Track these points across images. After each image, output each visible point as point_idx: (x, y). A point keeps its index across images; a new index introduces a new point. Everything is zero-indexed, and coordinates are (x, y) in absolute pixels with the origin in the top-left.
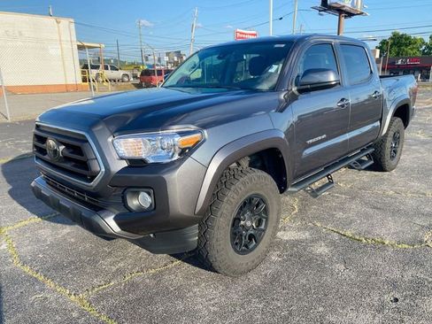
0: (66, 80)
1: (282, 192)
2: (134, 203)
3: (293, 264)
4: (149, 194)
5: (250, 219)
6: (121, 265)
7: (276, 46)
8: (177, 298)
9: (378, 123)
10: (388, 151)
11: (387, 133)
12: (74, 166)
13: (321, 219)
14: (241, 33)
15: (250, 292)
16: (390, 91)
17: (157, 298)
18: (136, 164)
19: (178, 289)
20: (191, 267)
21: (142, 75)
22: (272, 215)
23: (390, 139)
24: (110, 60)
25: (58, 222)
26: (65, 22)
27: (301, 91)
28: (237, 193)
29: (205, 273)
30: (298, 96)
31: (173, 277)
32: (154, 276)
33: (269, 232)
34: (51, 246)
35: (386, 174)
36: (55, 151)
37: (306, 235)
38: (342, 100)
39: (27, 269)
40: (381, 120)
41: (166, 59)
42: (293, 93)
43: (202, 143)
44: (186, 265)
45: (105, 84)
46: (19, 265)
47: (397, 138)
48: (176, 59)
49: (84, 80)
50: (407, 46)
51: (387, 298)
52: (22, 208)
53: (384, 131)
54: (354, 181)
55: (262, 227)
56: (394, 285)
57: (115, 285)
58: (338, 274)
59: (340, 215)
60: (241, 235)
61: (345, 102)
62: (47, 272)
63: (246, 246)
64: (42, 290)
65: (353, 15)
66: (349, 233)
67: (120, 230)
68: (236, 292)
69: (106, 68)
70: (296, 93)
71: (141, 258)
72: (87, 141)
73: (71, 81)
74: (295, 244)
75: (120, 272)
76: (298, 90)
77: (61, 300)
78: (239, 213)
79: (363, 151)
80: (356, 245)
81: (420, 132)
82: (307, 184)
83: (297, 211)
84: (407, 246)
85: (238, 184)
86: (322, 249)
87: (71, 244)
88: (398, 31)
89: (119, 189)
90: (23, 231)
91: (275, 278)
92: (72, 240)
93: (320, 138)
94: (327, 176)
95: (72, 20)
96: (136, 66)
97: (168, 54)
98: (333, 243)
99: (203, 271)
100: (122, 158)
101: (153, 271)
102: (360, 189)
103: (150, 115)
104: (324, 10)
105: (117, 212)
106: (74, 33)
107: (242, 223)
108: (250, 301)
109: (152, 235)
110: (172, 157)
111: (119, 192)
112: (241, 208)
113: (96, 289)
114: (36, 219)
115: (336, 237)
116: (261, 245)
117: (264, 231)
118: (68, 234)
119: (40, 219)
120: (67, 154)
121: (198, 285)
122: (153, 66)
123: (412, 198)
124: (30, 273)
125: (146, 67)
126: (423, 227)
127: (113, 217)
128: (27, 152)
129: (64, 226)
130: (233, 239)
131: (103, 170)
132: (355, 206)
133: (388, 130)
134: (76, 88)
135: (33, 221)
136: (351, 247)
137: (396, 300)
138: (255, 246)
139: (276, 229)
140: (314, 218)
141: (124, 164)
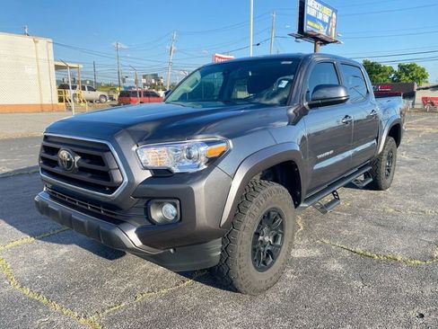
0: (41, 99)
1: (296, 206)
2: (157, 215)
3: (310, 281)
4: (175, 206)
5: (268, 234)
6: (129, 285)
7: (283, 63)
8: (196, 318)
9: (375, 141)
10: (383, 170)
11: (382, 152)
12: (91, 177)
13: (328, 237)
14: (219, 58)
15: (271, 311)
16: (385, 111)
17: (175, 319)
18: (161, 174)
19: (195, 309)
20: (205, 286)
21: (120, 96)
22: (288, 231)
23: (385, 157)
24: (86, 81)
25: (53, 242)
26: (43, 42)
27: (311, 106)
28: (259, 206)
29: (222, 293)
30: (308, 111)
31: (187, 297)
32: (167, 297)
33: (285, 248)
34: (50, 266)
35: (381, 193)
36: (70, 163)
37: (316, 252)
38: (346, 116)
39: (27, 291)
40: (377, 138)
41: (144, 81)
42: (304, 107)
43: (227, 154)
44: (199, 284)
45: (82, 104)
46: (17, 287)
47: (391, 158)
48: (153, 81)
49: (61, 100)
50: (377, 74)
51: (413, 313)
52: (11, 227)
53: (380, 150)
54: (351, 199)
55: (279, 243)
56: (416, 300)
57: (126, 307)
58: (358, 291)
59: (345, 232)
60: (260, 251)
61: (348, 119)
62: (49, 294)
63: (264, 263)
64: (48, 313)
65: (328, 43)
66: (358, 250)
67: (141, 244)
68: (257, 311)
69: (83, 89)
70: (307, 107)
71: (149, 278)
72: (110, 150)
73: (47, 101)
74: (307, 261)
75: (131, 293)
76: (309, 105)
77: (69, 323)
78: (258, 228)
79: (360, 169)
80: (368, 261)
81: (404, 153)
82: (316, 200)
83: (302, 228)
84: (419, 262)
85: (259, 197)
86: (335, 266)
87: (71, 265)
88: (368, 59)
89: (141, 200)
90: (15, 251)
91: (294, 296)
92: (72, 260)
93: (328, 153)
94: (333, 193)
95: (51, 40)
96: (111, 88)
97: (144, 77)
98: (344, 260)
99: (218, 290)
100: (146, 168)
101: (165, 291)
102: (360, 207)
103: (174, 124)
104: (301, 38)
105: (139, 225)
106: (51, 52)
107: (261, 238)
108: (273, 321)
109: (172, 250)
110: (198, 167)
111: (142, 203)
112: (261, 223)
113: (107, 311)
114: (29, 239)
115: (347, 254)
116: (277, 261)
117: (280, 247)
118: (66, 254)
119: (33, 239)
120: (85, 164)
121: (215, 304)
122: (130, 87)
123: (412, 215)
124: (31, 295)
125: (122, 89)
126: (430, 243)
127: (135, 229)
128: (7, 170)
129: (60, 246)
130: (253, 255)
131: (126, 180)
132: (358, 223)
133: (384, 148)
134: (52, 108)
135: (25, 240)
136: (365, 264)
137: (422, 316)
138: (272, 263)
139: (291, 246)
140: (321, 235)
141: (148, 174)
